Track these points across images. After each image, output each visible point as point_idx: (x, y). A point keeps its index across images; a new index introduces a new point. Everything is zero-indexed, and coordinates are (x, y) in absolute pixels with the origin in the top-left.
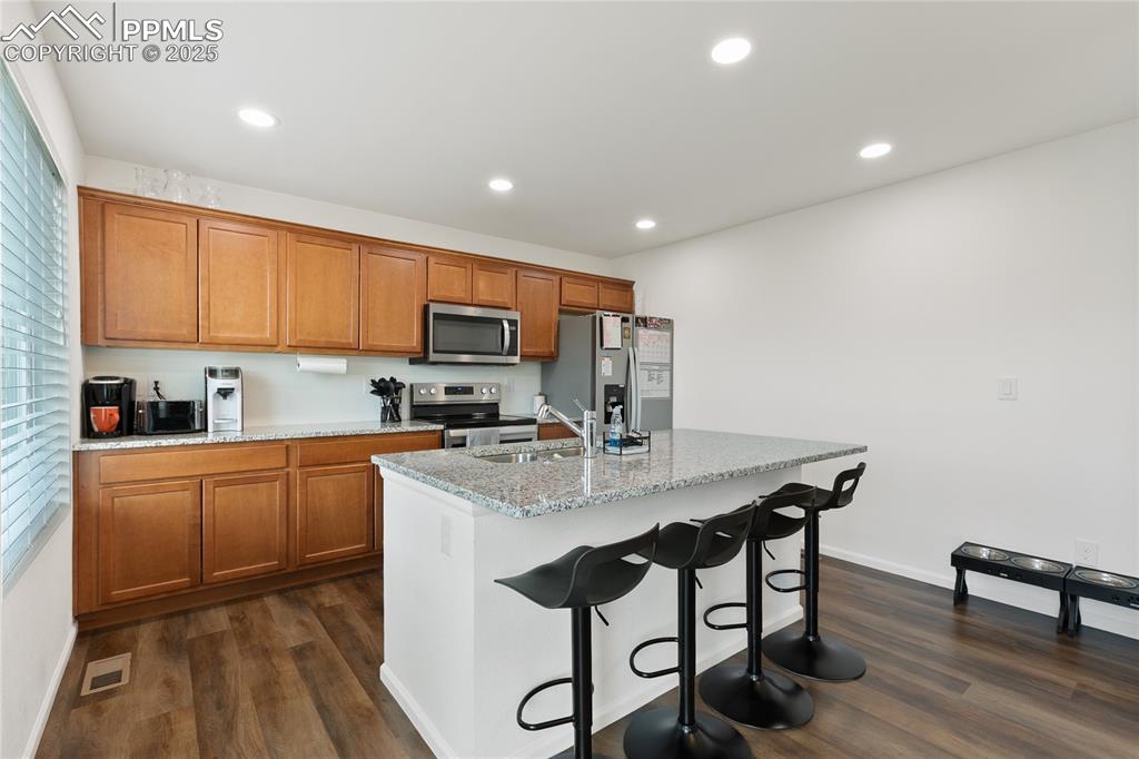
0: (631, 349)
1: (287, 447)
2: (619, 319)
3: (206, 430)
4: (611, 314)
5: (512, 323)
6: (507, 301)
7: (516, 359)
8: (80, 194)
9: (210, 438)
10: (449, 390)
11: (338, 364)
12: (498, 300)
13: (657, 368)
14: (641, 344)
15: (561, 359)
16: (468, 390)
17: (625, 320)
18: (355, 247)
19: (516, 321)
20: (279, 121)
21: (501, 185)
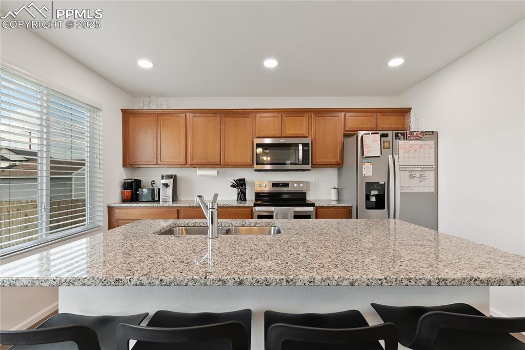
0: (390, 157)
1: (178, 210)
2: (378, 136)
3: (159, 200)
4: (370, 132)
5: (304, 145)
6: (304, 133)
7: (309, 167)
8: (122, 112)
9: (161, 204)
10: (275, 185)
11: (213, 172)
12: (298, 132)
13: (420, 169)
14: (401, 152)
15: (344, 165)
16: (286, 185)
17: (383, 136)
18: (219, 115)
19: (309, 144)
20: (154, 64)
21: (271, 63)
